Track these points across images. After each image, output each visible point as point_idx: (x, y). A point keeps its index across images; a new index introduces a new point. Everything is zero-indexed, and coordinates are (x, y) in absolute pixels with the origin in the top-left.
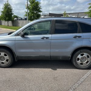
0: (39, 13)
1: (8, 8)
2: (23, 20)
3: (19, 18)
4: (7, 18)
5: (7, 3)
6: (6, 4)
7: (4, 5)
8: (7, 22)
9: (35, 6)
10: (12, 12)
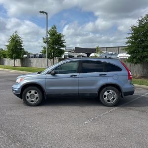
0: (62, 49)
1: (17, 42)
2: (37, 57)
3: (31, 55)
4: (14, 55)
5: (15, 34)
6: (13, 35)
7: (11, 37)
8: (14, 60)
9: (56, 40)
10: (21, 46)
